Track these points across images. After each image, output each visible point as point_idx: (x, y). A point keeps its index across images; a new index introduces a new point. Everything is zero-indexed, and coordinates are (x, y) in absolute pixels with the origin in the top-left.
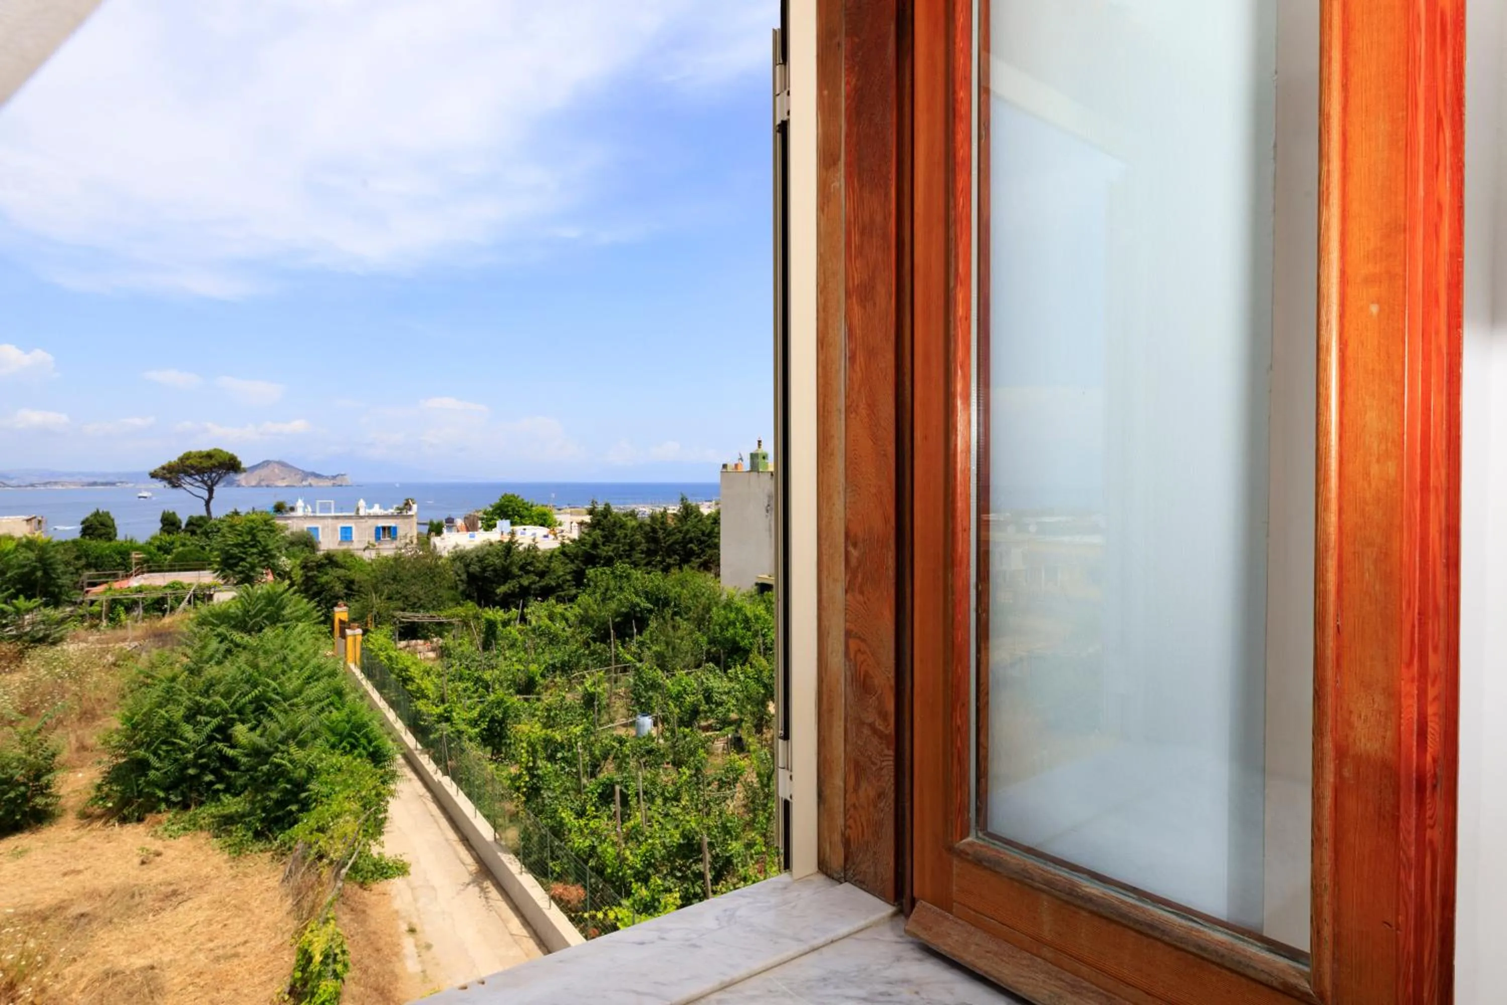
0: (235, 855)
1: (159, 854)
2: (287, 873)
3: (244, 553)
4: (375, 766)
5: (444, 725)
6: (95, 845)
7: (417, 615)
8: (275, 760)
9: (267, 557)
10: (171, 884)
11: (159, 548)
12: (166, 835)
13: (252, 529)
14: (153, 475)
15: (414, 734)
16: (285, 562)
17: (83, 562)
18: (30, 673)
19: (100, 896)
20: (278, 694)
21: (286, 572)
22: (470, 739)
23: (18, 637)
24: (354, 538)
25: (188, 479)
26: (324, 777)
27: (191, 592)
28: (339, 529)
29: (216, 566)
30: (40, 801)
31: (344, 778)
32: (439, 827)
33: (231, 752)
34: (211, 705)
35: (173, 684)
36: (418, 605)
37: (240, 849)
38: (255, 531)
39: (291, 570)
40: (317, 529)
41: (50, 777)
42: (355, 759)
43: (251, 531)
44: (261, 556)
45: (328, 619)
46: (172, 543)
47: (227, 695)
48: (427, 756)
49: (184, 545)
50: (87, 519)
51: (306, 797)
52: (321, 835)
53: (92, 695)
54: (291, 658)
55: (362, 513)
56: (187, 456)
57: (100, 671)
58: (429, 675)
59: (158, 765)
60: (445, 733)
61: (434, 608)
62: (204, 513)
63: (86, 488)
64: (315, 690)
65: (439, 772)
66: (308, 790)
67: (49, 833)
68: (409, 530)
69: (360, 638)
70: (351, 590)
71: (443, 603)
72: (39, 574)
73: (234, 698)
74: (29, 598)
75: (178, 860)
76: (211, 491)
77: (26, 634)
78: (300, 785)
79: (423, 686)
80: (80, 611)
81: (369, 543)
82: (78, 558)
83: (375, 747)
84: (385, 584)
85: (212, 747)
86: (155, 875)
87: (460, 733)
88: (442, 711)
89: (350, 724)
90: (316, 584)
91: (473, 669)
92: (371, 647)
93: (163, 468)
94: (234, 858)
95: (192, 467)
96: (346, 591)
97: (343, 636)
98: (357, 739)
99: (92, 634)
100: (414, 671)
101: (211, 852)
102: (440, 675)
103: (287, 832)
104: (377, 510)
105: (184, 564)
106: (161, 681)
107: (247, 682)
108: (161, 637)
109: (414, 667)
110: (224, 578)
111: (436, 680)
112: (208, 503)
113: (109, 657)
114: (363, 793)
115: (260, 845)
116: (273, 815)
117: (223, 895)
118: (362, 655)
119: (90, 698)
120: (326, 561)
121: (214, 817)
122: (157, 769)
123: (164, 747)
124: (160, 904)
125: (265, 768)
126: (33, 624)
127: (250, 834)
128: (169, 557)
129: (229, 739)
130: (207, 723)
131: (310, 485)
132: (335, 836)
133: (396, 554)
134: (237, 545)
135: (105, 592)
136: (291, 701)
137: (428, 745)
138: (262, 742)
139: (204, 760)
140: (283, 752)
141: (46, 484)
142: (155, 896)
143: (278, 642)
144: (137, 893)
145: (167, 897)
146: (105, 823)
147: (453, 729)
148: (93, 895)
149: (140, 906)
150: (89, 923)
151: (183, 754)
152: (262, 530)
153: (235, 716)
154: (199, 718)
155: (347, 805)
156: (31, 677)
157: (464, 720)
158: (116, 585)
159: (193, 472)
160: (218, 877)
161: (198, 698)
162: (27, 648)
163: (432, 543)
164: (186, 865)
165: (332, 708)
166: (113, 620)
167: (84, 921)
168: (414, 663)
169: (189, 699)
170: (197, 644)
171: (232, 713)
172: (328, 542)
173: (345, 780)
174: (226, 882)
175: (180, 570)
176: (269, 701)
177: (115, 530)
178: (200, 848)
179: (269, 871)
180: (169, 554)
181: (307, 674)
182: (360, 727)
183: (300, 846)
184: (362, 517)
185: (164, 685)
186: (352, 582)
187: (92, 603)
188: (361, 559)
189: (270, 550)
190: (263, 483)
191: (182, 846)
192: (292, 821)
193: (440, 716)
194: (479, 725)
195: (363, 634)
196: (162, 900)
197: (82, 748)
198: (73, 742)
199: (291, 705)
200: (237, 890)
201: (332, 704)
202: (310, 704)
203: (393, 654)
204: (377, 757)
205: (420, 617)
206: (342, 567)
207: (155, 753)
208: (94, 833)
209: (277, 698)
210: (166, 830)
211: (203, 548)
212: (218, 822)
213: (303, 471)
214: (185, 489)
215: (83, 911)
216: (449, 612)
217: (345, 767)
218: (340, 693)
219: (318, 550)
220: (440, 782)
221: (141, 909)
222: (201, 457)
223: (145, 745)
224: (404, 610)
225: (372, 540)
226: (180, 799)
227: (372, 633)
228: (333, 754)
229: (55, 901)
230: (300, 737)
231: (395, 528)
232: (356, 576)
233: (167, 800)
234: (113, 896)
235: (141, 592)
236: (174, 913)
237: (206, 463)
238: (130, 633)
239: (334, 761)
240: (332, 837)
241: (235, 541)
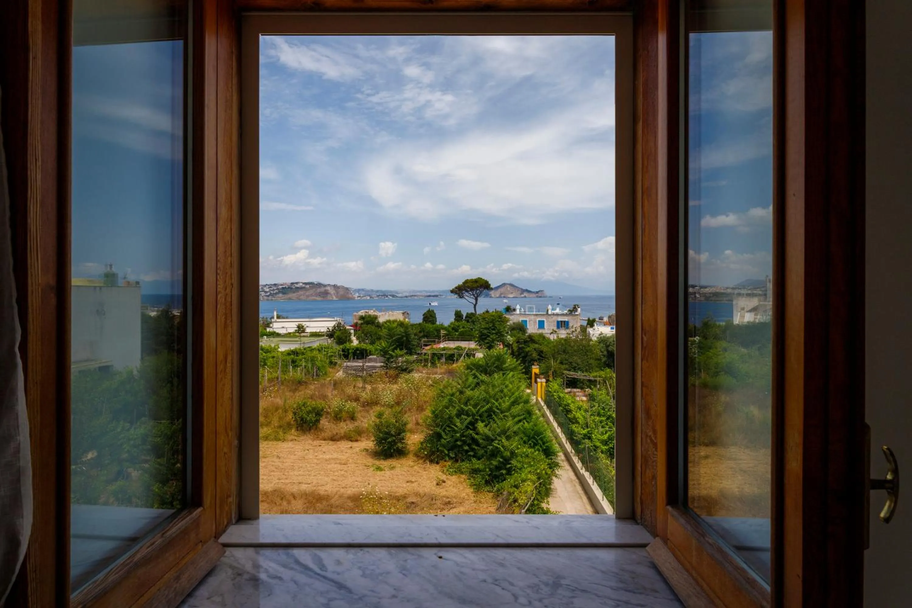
0: (476, 490)
1: (444, 482)
2: (499, 506)
3: (490, 333)
4: (546, 457)
5: (587, 441)
6: (420, 471)
7: (576, 374)
8: (495, 444)
9: (500, 336)
10: (448, 498)
11: (453, 329)
12: (447, 473)
13: (493, 320)
14: (452, 291)
15: (571, 444)
16: (509, 339)
17: (422, 334)
18: (400, 385)
19: (420, 496)
20: (498, 409)
21: (510, 344)
22: (602, 452)
23: (396, 368)
24: (545, 327)
25: (467, 294)
26: (519, 458)
27: (465, 352)
28: (538, 322)
29: (477, 339)
30: (400, 445)
31: (529, 461)
32: (583, 502)
33: (476, 436)
34: (468, 410)
35: (452, 397)
36: (577, 368)
37: (479, 488)
38: (494, 321)
39: (512, 344)
40: (526, 321)
41: (403, 434)
42: (535, 451)
43: (493, 321)
44: (497, 335)
45: (528, 372)
46: (458, 326)
47: (475, 406)
48: (577, 458)
49: (463, 327)
50: (425, 313)
51: (510, 467)
52: (516, 489)
53: (422, 399)
54: (505, 390)
55: (550, 312)
56: (466, 282)
57: (426, 387)
58: (580, 410)
59: (445, 437)
60: (587, 446)
61: (586, 371)
62: (473, 312)
63: (426, 298)
64: (516, 409)
65: (584, 469)
66: (510, 464)
67: (403, 461)
68: (576, 323)
69: (544, 384)
70: (541, 357)
71: (592, 368)
72: (405, 338)
73: (478, 408)
74: (401, 349)
75: (451, 487)
76: (476, 300)
77: (399, 367)
78: (507, 461)
79: (577, 416)
80: (420, 358)
81: (553, 330)
82: (420, 332)
83: (547, 446)
84: (560, 354)
85: (467, 432)
86: (441, 492)
87: (596, 447)
88: (586, 432)
89: (534, 432)
90: (523, 352)
91: (606, 410)
92: (550, 390)
93: (456, 288)
94: (476, 492)
95: (468, 287)
96: (538, 357)
97: (536, 382)
98: (537, 441)
99: (425, 370)
100: (572, 407)
101: (465, 486)
102: (586, 411)
103: (500, 484)
104: (558, 311)
105: (464, 337)
106: (447, 395)
107: (484, 401)
108: (451, 373)
109: (572, 404)
110: (480, 345)
111: (584, 414)
112: (475, 306)
113: (430, 381)
114: (538, 471)
115: (488, 488)
116: (494, 473)
117: (470, 509)
118: (545, 394)
119: (421, 400)
120: (528, 340)
121: (468, 469)
122: (445, 439)
123: (448, 428)
124: (443, 506)
125: (491, 447)
126: (402, 362)
127: (483, 482)
128: (457, 333)
129: (475, 429)
130: (466, 419)
131: (525, 297)
132: (522, 492)
133: (567, 337)
134: (486, 328)
135: (429, 350)
136: (504, 414)
137: (578, 452)
138: (489, 434)
139: (464, 438)
140: (499, 441)
141: (411, 296)
142: (441, 502)
143: (499, 381)
144: (434, 499)
145: (446, 504)
146: (424, 461)
147: (592, 445)
148: (417, 494)
149: (435, 505)
150: (415, 507)
151: (456, 433)
152: (498, 321)
153: (478, 418)
154: (462, 416)
155: (529, 476)
156: (400, 387)
157: (599, 440)
158: (435, 346)
159: (469, 290)
160: (468, 500)
161: (462, 406)
162: (400, 373)
163: (587, 332)
164: (455, 490)
165: (525, 421)
166: (433, 364)
167: (413, 506)
168: (572, 402)
169: (459, 406)
170: (464, 379)
171: (478, 416)
172: (532, 329)
173: (530, 462)
174: (471, 503)
175: (461, 340)
176: (494, 412)
177: (436, 319)
178: (462, 483)
179: (491, 502)
180: (457, 332)
181: (512, 399)
182: (538, 433)
183: (505, 493)
184: (550, 315)
185: (448, 397)
186: (542, 352)
187: (425, 354)
188: (549, 339)
189: (501, 332)
190: (502, 296)
191: (454, 480)
192: (503, 479)
193: (585, 435)
194: (608, 445)
195: (546, 382)
196: (444, 505)
197: (417, 424)
198: (414, 420)
199: (504, 416)
200: (475, 509)
201: (525, 418)
202: (514, 417)
203: (562, 395)
204: (548, 453)
205: (579, 375)
206: (536, 343)
207: (444, 431)
208: (419, 466)
209: (498, 411)
210: (448, 470)
211: (472, 329)
212: (470, 471)
213: (522, 289)
214: (465, 299)
215: (413, 501)
216: (595, 374)
217: (530, 455)
218: (529, 413)
219: (527, 333)
220: (583, 475)
221: (435, 506)
222: (472, 282)
223: (440, 427)
224: (570, 370)
225: (555, 328)
226: (454, 456)
227: (551, 382)
228: (524, 447)
229: (403, 494)
230: (508, 434)
231: (568, 322)
232: (545, 349)
233: (449, 456)
234: (425, 497)
235: (444, 350)
236: (449, 512)
237: (475, 285)
238: (439, 370)
239: (525, 450)
240: (521, 492)
241: (485, 326)
